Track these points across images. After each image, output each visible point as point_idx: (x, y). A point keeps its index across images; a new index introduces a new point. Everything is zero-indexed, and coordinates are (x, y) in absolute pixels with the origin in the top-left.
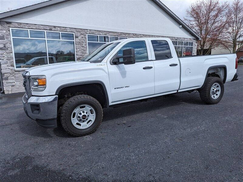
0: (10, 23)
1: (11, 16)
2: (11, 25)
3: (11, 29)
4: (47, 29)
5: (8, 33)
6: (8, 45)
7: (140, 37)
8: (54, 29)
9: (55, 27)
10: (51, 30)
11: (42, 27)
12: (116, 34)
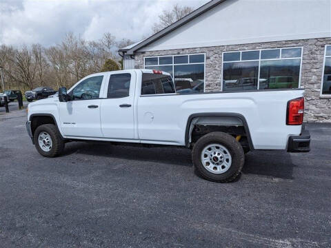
0: (144, 53)
1: (145, 46)
2: (145, 55)
3: (144, 58)
4: (174, 53)
5: (142, 62)
8: (181, 52)
9: (183, 50)
10: (179, 53)
12: (275, 45)
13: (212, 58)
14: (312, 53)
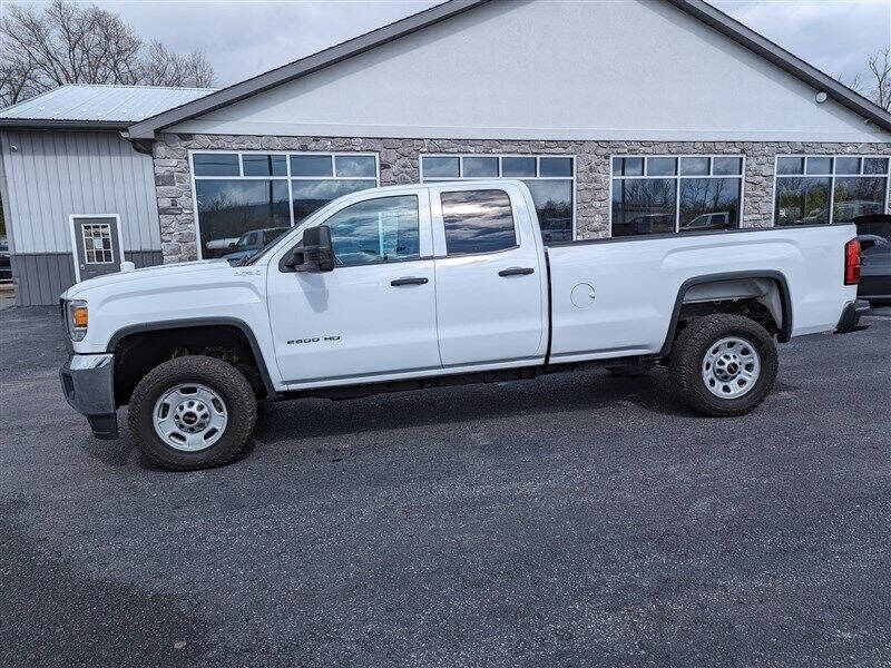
0: (188, 137)
1: (193, 118)
2: (193, 144)
3: (191, 153)
4: (291, 146)
5: (182, 166)
6: (181, 202)
7: (626, 150)
8: (312, 145)
9: (316, 139)
10: (304, 148)
11: (278, 141)
12: (526, 148)
13: (395, 168)
14: (591, 170)
